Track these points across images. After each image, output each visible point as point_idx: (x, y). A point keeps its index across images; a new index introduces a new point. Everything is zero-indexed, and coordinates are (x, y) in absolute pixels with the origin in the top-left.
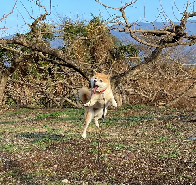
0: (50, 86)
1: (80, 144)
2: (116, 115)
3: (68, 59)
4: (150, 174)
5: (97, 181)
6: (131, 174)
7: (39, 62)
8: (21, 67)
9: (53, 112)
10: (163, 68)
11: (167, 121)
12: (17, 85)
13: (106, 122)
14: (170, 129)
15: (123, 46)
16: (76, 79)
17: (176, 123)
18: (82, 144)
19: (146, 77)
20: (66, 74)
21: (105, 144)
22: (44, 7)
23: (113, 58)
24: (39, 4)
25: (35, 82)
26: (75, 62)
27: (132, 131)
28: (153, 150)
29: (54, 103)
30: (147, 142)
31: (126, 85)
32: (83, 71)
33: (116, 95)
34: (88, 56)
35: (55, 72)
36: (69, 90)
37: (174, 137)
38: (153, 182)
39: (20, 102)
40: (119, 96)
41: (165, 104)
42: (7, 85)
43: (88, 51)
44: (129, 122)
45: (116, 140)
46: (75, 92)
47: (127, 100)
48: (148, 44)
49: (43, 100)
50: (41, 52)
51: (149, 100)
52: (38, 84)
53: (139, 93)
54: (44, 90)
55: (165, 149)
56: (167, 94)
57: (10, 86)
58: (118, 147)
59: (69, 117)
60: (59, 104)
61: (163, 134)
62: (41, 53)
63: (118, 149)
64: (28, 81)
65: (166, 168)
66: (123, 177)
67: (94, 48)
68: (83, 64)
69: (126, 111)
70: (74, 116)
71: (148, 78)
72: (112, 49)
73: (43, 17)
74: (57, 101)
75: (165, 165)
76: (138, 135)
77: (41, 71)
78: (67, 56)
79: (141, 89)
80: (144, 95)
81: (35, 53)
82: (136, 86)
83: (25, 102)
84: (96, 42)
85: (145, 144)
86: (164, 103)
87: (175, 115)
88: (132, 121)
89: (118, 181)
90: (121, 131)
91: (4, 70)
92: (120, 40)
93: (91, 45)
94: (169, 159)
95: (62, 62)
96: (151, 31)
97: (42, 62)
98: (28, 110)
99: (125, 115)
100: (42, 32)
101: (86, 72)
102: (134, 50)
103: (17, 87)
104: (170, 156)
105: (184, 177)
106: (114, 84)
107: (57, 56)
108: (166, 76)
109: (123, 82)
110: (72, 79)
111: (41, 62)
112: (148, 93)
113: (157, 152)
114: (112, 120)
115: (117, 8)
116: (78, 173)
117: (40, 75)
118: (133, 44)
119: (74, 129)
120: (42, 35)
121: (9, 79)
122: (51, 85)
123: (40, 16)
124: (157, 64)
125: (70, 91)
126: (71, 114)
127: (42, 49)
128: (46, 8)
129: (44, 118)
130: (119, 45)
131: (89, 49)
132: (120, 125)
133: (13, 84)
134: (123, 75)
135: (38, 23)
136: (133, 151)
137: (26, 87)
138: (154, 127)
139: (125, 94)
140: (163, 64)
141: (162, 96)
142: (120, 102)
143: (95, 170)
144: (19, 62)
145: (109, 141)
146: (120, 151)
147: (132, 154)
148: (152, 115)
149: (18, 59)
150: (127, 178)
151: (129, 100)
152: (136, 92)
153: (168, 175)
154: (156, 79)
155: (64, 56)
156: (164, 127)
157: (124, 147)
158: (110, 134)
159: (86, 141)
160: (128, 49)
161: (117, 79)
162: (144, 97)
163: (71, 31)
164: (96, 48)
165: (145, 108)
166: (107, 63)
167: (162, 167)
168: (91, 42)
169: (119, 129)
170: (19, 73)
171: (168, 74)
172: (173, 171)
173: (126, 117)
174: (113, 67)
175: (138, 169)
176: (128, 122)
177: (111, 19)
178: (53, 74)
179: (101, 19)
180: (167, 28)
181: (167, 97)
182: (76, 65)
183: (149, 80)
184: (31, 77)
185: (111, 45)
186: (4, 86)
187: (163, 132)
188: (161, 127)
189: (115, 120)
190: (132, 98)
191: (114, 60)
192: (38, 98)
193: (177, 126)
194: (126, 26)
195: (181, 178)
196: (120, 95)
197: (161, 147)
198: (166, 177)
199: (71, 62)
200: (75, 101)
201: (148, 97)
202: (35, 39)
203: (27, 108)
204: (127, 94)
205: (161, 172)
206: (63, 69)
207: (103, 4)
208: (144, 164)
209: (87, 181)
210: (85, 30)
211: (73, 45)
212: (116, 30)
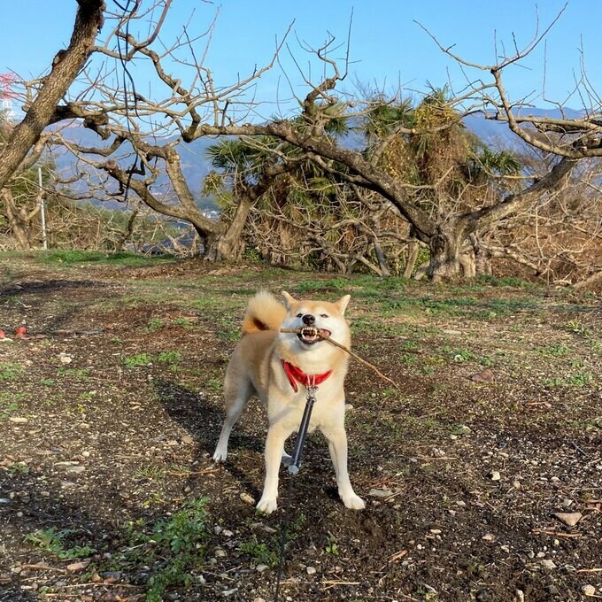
0: (331, 228)
1: (382, 343)
2: (461, 294)
3: (373, 172)
4: (523, 413)
5: (410, 415)
6: (483, 408)
7: (312, 180)
8: (276, 187)
9: (333, 280)
10: (573, 207)
11: (571, 316)
12: (267, 222)
13: (439, 308)
14: (576, 332)
15: (490, 156)
16: (383, 218)
17: (591, 321)
18: (386, 343)
19: (532, 223)
20: (365, 206)
21: (434, 348)
22: (333, 64)
23: (465, 180)
24: (323, 57)
25: (302, 219)
26: (386, 180)
27: (493, 330)
28: (533, 368)
29: (335, 264)
30: (522, 353)
31: (488, 238)
32: (400, 200)
33: (465, 255)
34: (414, 172)
35: (342, 201)
36: (366, 241)
37: (582, 349)
38: (527, 428)
39: (269, 257)
40: (471, 257)
41: (570, 283)
42: (247, 221)
43: (413, 161)
44: (487, 310)
45: (457, 342)
46: (378, 245)
47: (486, 270)
48: (546, 147)
49: (315, 258)
50: (319, 154)
51: (535, 272)
52: (307, 224)
53: (515, 255)
54: (318, 238)
55: (560, 369)
56: (576, 262)
57: (253, 224)
58: (459, 356)
59: (364, 292)
60: (344, 268)
61: (559, 341)
62: (318, 158)
63: (458, 359)
64: (289, 216)
65: (559, 406)
66: (465, 412)
67: (427, 157)
68: (402, 186)
69: (483, 289)
70: (373, 291)
71: (537, 225)
72: (465, 160)
73: (330, 84)
74: (342, 260)
75: (556, 399)
76: (504, 339)
77: (315, 197)
78: (371, 167)
79: (519, 248)
80: (524, 261)
81: (307, 158)
82: (510, 242)
83: (279, 259)
84: (432, 143)
85: (517, 356)
86: (567, 282)
87: (590, 306)
88: (494, 309)
89: (454, 418)
90: (469, 327)
91: (245, 188)
92: (485, 142)
93: (422, 149)
94: (568, 389)
95: (358, 178)
96: (554, 120)
97: (319, 180)
98: (285, 271)
99: (481, 295)
100: (325, 116)
101: (407, 202)
102: (511, 164)
103: (267, 227)
104: (569, 383)
105: (597, 425)
106: (462, 230)
107: (350, 165)
108: (577, 224)
109: (482, 231)
110: (376, 218)
111: (316, 179)
112: (535, 259)
113: (543, 374)
114: (451, 303)
115: (485, 66)
116: (374, 395)
117: (312, 206)
118: (510, 152)
119: (372, 315)
120: (324, 121)
121: (252, 208)
122: (333, 227)
123: (324, 80)
124: (561, 197)
125: (370, 243)
126: (368, 286)
127: (322, 149)
128: (337, 65)
129: (314, 290)
130: (481, 152)
131: (417, 157)
132: (468, 316)
133: (259, 221)
134: (485, 213)
135: (320, 96)
136: (491, 367)
137: (284, 228)
138: (540, 326)
139: (483, 254)
140: (573, 200)
141: (564, 267)
142: (472, 272)
143: (409, 394)
144: (275, 175)
145: (441, 344)
146: (464, 364)
147: (489, 373)
148: (539, 302)
149: (274, 168)
150: (474, 417)
151: (490, 269)
152: (509, 252)
153: (561, 419)
154: (554, 229)
155: (365, 165)
156: (563, 328)
157: (471, 358)
158: (445, 331)
159: (393, 338)
160: (499, 162)
161: (470, 220)
162: (525, 265)
163: (383, 118)
164: (431, 157)
165: (525, 286)
166: (453, 189)
167: (549, 402)
168: (422, 142)
169: (465, 324)
170: (272, 199)
171: (582, 219)
172: (574, 412)
173: (482, 301)
174: (463, 197)
175: (498, 401)
176: (484, 311)
177: (470, 90)
178: (338, 204)
179: (447, 96)
180: (591, 117)
181: (576, 270)
182: (387, 186)
183: (540, 230)
184: (295, 209)
185: (464, 151)
186: (243, 221)
187: (559, 337)
188: (554, 327)
189: (457, 304)
190: (498, 267)
191: (468, 182)
192: (305, 252)
193: (592, 328)
194: (502, 106)
195: (589, 428)
196: (474, 256)
197: (551, 365)
198: (558, 423)
199: (378, 179)
200: (378, 264)
201: (535, 267)
202: (310, 128)
203: (283, 267)
204: (489, 255)
205: (547, 411)
206: (359, 194)
207: (456, 56)
208: (511, 394)
209: (391, 412)
210: (412, 117)
211: (385, 144)
212: (478, 115)
